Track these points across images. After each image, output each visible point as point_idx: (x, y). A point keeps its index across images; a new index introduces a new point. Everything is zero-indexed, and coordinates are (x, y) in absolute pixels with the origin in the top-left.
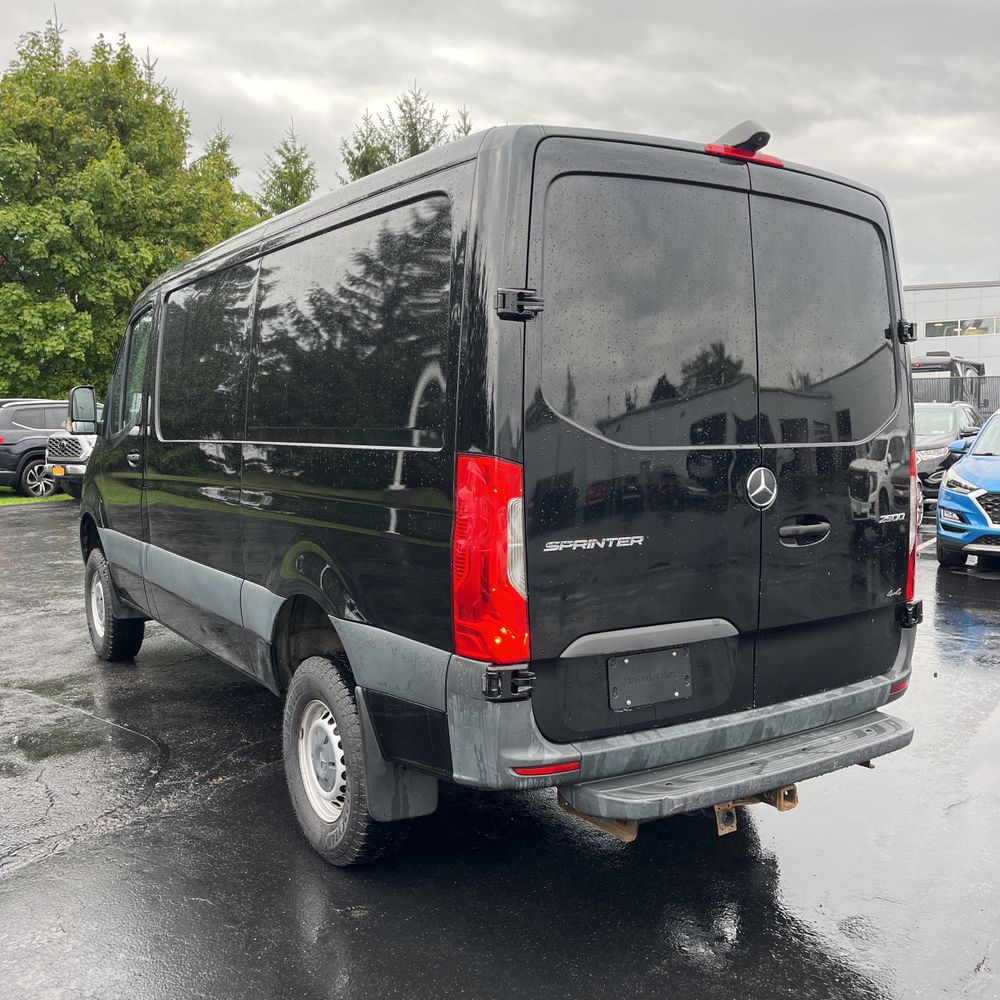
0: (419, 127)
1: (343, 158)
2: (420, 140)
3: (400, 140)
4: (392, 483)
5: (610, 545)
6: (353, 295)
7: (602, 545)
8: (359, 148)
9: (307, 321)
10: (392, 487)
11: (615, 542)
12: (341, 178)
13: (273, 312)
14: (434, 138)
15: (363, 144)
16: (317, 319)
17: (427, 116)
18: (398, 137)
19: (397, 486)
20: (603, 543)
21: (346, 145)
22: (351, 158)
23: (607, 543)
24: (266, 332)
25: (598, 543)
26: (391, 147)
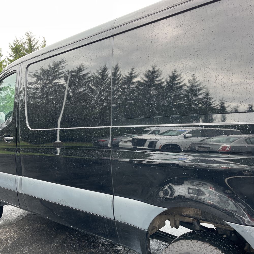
0: (32, 40)
1: (10, 48)
2: (32, 44)
3: (26, 44)
8: (14, 45)
12: (9, 53)
14: (36, 43)
15: (15, 44)
17: (34, 37)
18: (25, 43)
21: (10, 44)
22: (12, 48)
26: (24, 45)
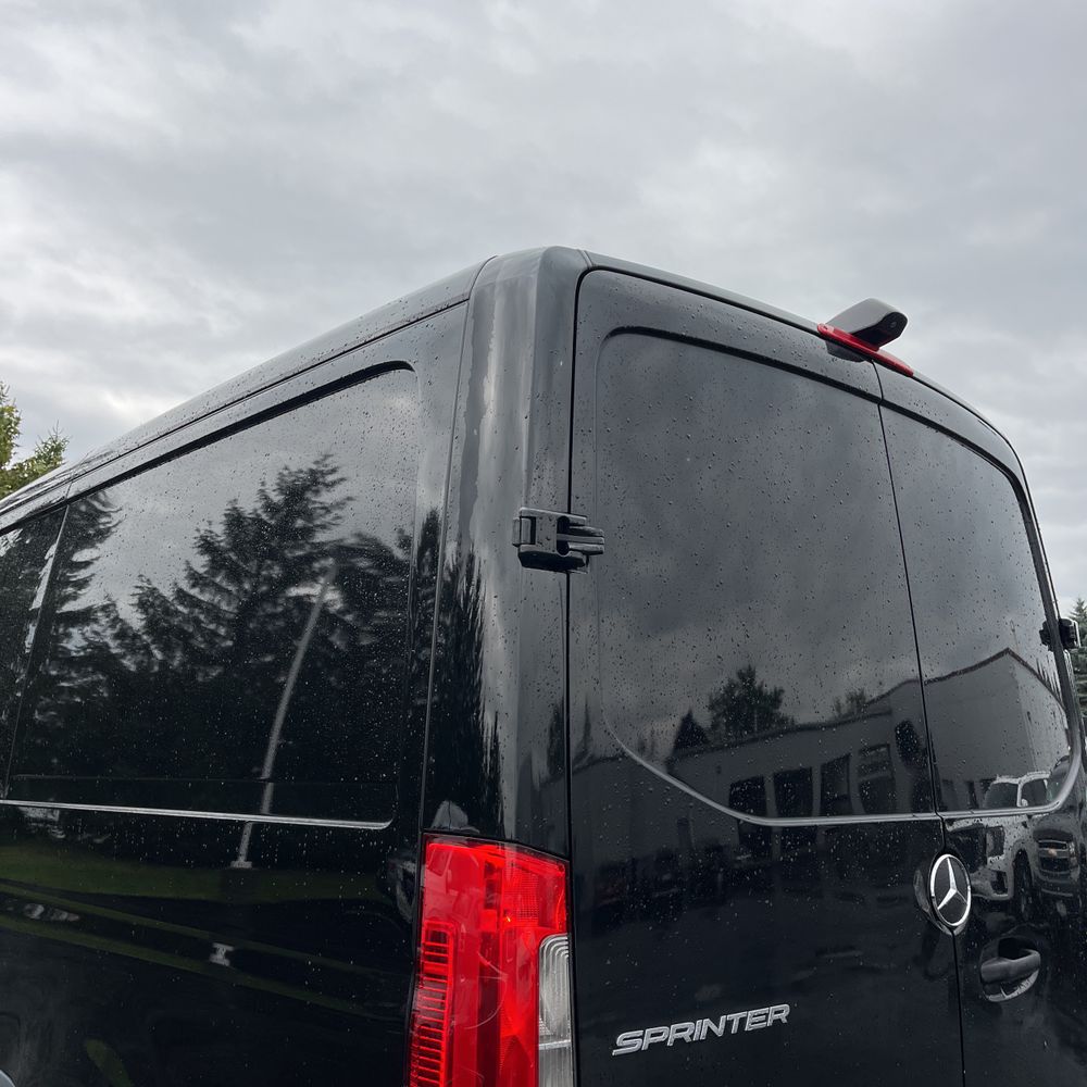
4: (236, 858)
5: (734, 1029)
6: (194, 603)
7: (719, 1031)
9: (136, 636)
10: (235, 864)
11: (742, 1021)
13: (85, 617)
16: (146, 633)
19: (242, 863)
20: (722, 1025)
23: (729, 1024)
24: (75, 641)
25: (713, 1027)
